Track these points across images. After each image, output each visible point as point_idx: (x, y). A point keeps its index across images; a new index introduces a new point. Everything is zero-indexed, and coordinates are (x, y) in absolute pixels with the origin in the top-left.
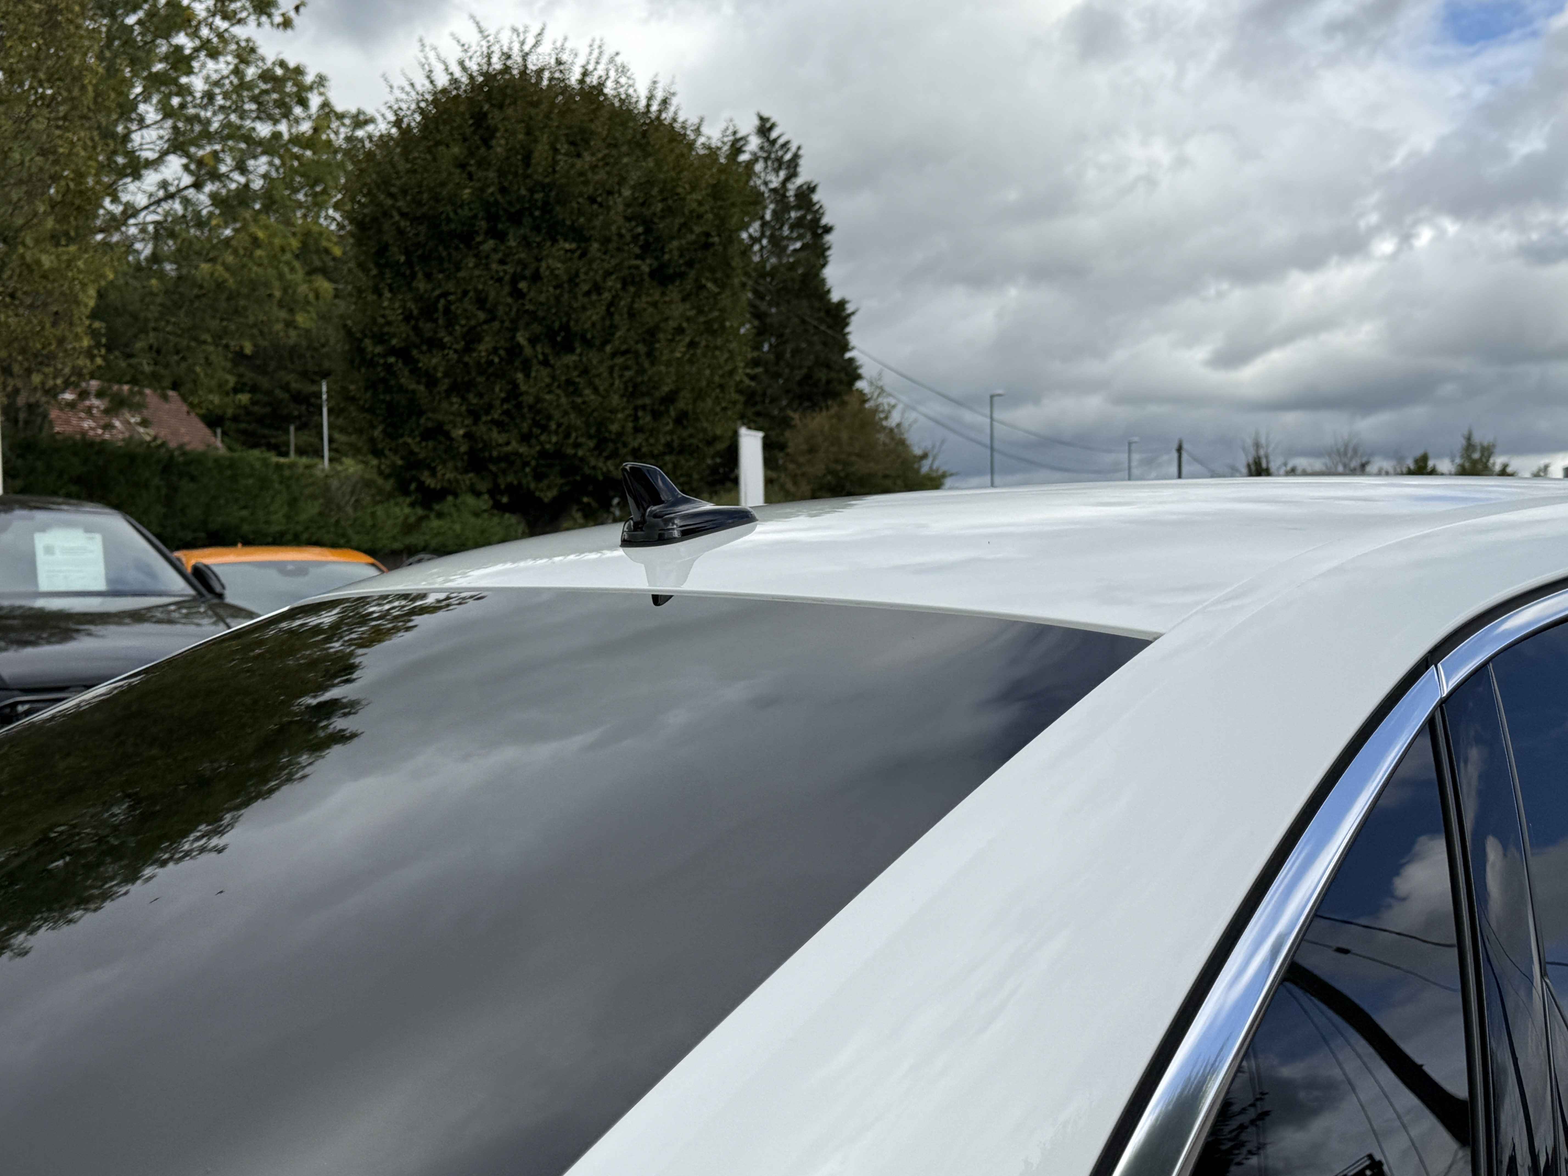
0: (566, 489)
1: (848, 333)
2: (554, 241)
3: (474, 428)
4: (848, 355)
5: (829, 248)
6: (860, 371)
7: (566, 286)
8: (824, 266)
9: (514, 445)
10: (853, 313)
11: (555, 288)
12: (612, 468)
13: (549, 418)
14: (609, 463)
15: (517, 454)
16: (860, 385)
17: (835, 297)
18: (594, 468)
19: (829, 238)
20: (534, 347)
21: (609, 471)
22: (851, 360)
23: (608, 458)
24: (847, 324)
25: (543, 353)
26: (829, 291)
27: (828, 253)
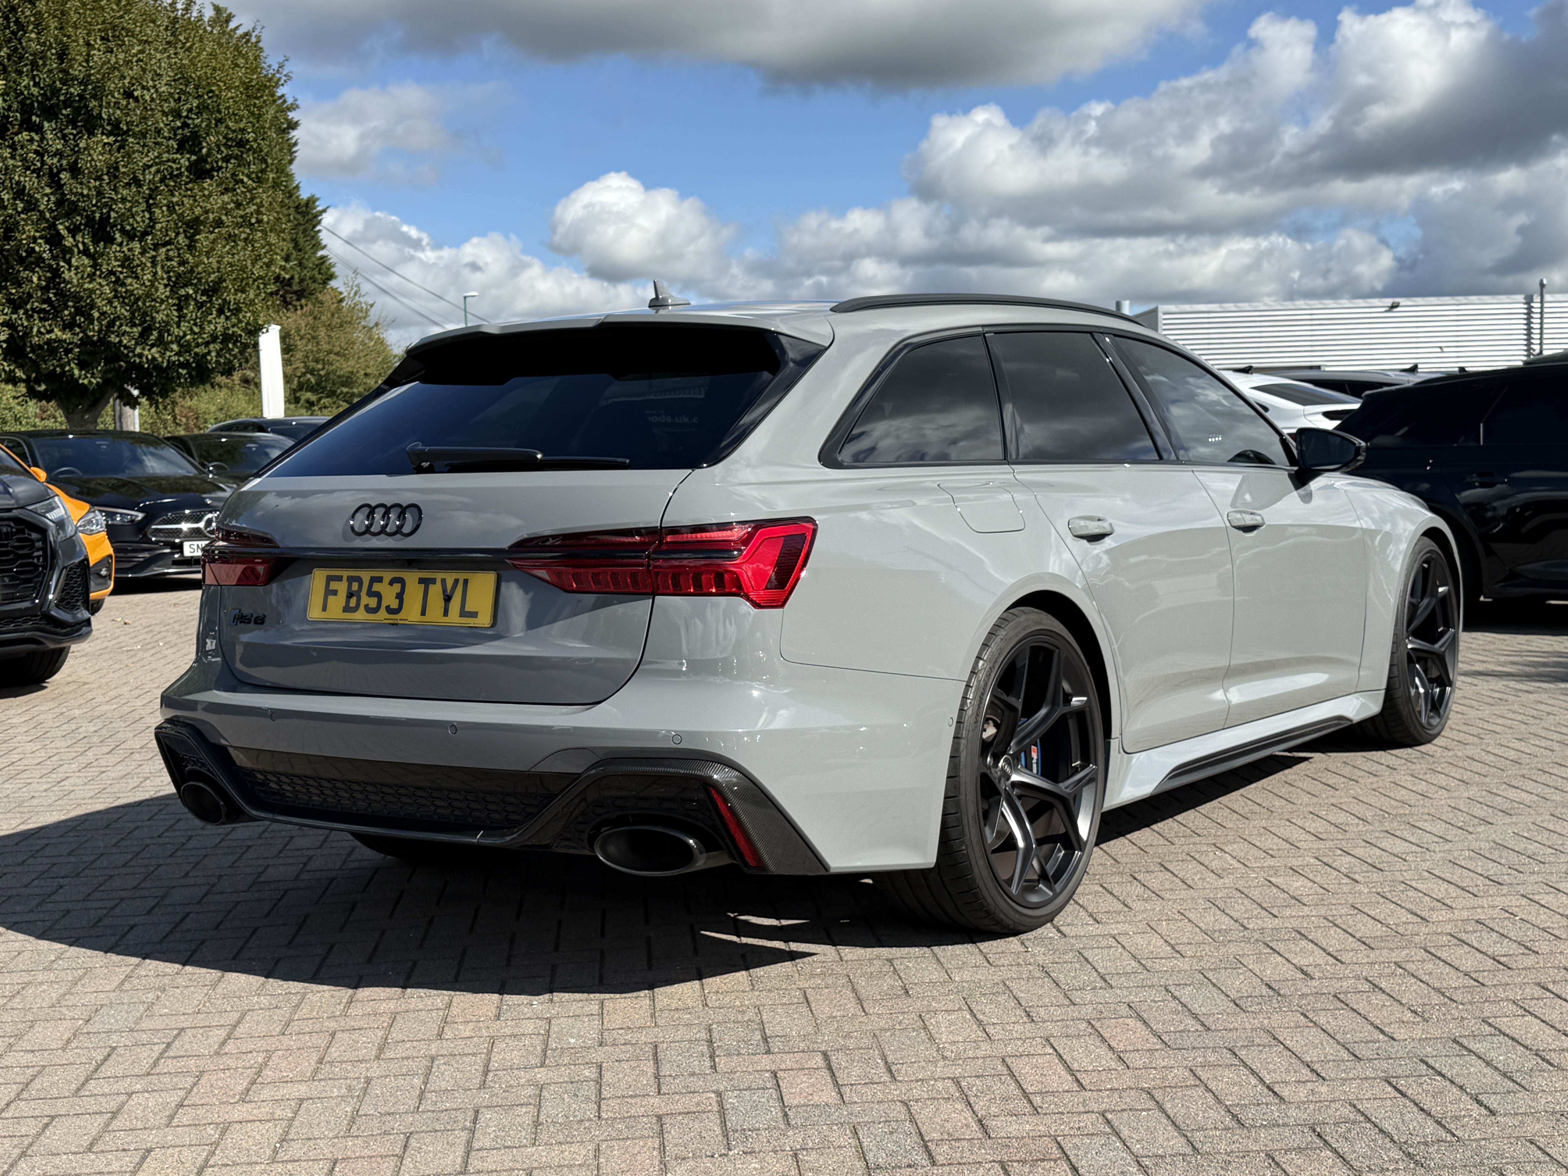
0: (109, 376)
1: (319, 231)
2: (91, 133)
3: (14, 316)
4: (320, 253)
5: (295, 144)
6: (333, 270)
7: (106, 177)
8: (291, 162)
9: (57, 333)
10: (324, 211)
11: (95, 180)
12: (157, 355)
13: (92, 306)
14: (154, 350)
15: (60, 341)
16: (333, 283)
17: (304, 194)
18: (140, 356)
19: (295, 134)
20: (74, 237)
21: (154, 359)
22: (322, 257)
23: (152, 346)
24: (319, 222)
25: (83, 243)
26: (297, 187)
27: (294, 149)
